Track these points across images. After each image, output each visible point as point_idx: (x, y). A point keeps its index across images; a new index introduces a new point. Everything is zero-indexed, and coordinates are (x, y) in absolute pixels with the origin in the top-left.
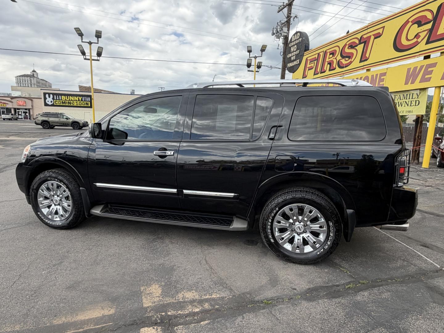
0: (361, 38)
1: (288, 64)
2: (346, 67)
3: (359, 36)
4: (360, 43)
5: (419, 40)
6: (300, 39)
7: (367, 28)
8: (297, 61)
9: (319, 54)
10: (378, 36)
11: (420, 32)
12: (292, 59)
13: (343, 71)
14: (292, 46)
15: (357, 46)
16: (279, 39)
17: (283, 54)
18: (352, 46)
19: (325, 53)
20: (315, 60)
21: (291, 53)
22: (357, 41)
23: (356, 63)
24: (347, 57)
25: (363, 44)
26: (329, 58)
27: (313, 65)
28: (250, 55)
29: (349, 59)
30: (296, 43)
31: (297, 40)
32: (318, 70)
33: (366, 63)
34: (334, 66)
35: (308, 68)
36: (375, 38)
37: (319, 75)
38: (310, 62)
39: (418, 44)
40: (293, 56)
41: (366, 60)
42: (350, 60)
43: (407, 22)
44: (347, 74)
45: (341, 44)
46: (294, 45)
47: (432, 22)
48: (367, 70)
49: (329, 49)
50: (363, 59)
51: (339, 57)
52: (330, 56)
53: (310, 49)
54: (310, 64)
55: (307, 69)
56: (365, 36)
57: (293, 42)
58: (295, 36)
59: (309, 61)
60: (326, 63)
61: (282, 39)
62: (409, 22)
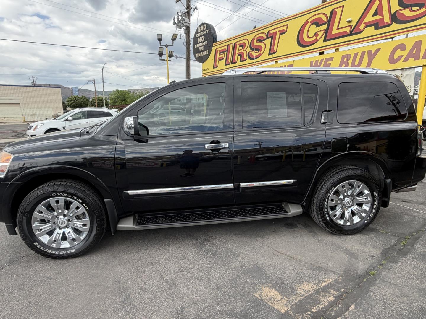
0: (268, 33)
1: (196, 54)
2: (256, 58)
3: (266, 31)
4: (267, 38)
5: (318, 38)
6: (208, 31)
7: (272, 25)
8: (206, 51)
9: (228, 46)
10: (283, 32)
11: (318, 32)
12: (200, 49)
13: (254, 63)
14: (199, 37)
15: (264, 40)
16: (180, 29)
17: (186, 45)
18: (260, 40)
19: (235, 45)
20: (225, 52)
21: (199, 44)
22: (265, 36)
23: (265, 55)
24: (256, 49)
25: (271, 38)
26: (239, 50)
27: (223, 56)
28: (160, 44)
29: (259, 51)
30: (203, 34)
31: (203, 31)
32: (229, 61)
33: (274, 55)
34: (245, 57)
35: (218, 58)
36: (281, 34)
37: (231, 65)
38: (220, 53)
39: (317, 41)
40: (201, 46)
41: (274, 53)
42: (259, 53)
43: (307, 22)
44: (258, 65)
45: (250, 38)
46: (201, 36)
47: (327, 24)
48: (275, 62)
49: (239, 41)
50: (272, 52)
51: (249, 50)
52: (240, 48)
53: (217, 41)
54: (219, 55)
55: (218, 60)
56: (271, 32)
57: (200, 32)
58: (201, 27)
59: (218, 52)
60: (237, 55)
61: (184, 29)
62: (309, 22)
